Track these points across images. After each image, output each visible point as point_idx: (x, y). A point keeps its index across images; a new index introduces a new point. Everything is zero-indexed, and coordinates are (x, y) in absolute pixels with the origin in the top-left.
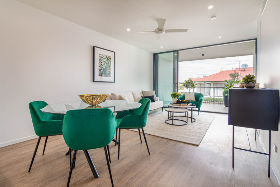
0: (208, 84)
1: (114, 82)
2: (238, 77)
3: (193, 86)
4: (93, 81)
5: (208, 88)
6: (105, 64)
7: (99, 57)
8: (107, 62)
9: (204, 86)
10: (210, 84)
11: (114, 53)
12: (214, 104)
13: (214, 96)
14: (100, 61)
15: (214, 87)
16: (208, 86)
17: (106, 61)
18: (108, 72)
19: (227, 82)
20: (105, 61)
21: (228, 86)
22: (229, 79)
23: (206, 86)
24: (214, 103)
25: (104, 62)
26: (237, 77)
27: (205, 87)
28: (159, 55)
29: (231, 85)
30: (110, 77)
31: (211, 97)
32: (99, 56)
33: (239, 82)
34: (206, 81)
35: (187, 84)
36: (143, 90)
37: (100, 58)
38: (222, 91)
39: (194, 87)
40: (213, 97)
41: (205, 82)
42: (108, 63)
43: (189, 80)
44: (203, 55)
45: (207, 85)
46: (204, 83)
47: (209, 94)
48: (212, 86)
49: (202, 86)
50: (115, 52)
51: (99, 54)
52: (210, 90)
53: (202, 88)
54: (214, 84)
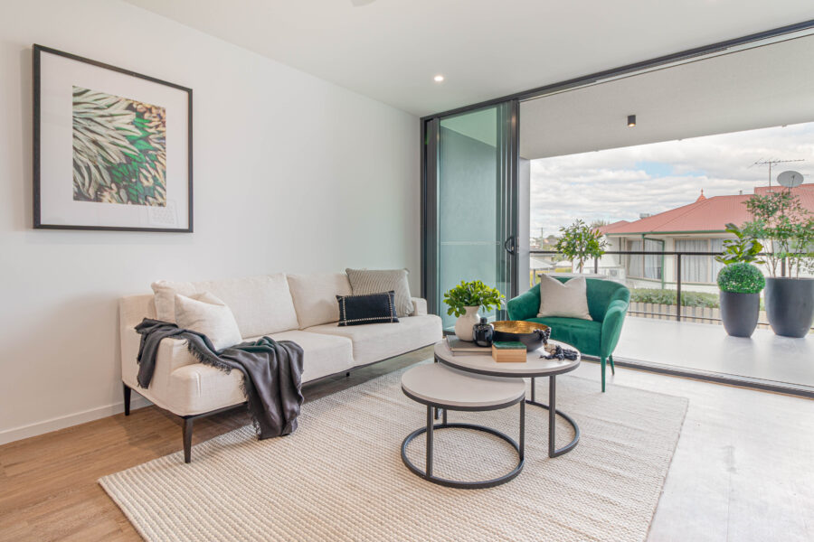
0: (655, 243)
1: (190, 230)
2: (786, 211)
3: (593, 250)
4: (37, 225)
5: (655, 256)
6: (126, 143)
7: (75, 104)
8: (139, 133)
9: (641, 250)
10: (663, 242)
11: (185, 94)
12: (679, 320)
13: (679, 284)
14: (85, 123)
15: (679, 254)
16: (655, 250)
17: (131, 127)
18: (148, 183)
19: (737, 233)
20: (118, 129)
21: (741, 248)
22: (744, 219)
23: (647, 250)
24: (678, 318)
25: (113, 133)
26: (779, 213)
27: (644, 253)
28: (445, 123)
29: (754, 243)
30: (161, 205)
31: (668, 287)
32: (78, 99)
33: (790, 230)
34: (649, 231)
35: (569, 243)
36: (353, 268)
37: (80, 108)
38: (717, 267)
39: (598, 255)
40: (675, 287)
41: (644, 235)
42: (146, 139)
43: (575, 223)
44: (632, 119)
45: (652, 246)
46: (640, 237)
47: (660, 276)
48: (669, 248)
49: (633, 250)
50: (190, 91)
51: (72, 91)
52: (661, 263)
53: (633, 256)
54: (676, 241)
